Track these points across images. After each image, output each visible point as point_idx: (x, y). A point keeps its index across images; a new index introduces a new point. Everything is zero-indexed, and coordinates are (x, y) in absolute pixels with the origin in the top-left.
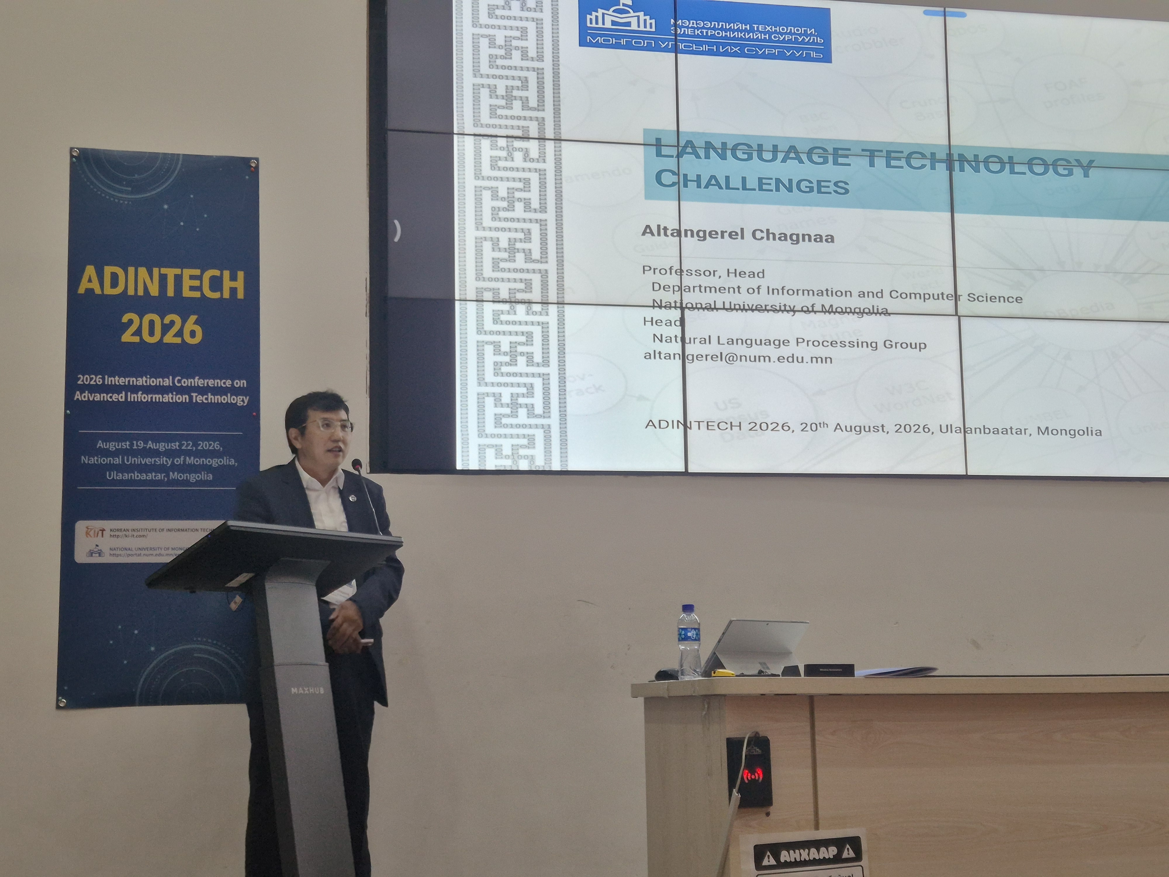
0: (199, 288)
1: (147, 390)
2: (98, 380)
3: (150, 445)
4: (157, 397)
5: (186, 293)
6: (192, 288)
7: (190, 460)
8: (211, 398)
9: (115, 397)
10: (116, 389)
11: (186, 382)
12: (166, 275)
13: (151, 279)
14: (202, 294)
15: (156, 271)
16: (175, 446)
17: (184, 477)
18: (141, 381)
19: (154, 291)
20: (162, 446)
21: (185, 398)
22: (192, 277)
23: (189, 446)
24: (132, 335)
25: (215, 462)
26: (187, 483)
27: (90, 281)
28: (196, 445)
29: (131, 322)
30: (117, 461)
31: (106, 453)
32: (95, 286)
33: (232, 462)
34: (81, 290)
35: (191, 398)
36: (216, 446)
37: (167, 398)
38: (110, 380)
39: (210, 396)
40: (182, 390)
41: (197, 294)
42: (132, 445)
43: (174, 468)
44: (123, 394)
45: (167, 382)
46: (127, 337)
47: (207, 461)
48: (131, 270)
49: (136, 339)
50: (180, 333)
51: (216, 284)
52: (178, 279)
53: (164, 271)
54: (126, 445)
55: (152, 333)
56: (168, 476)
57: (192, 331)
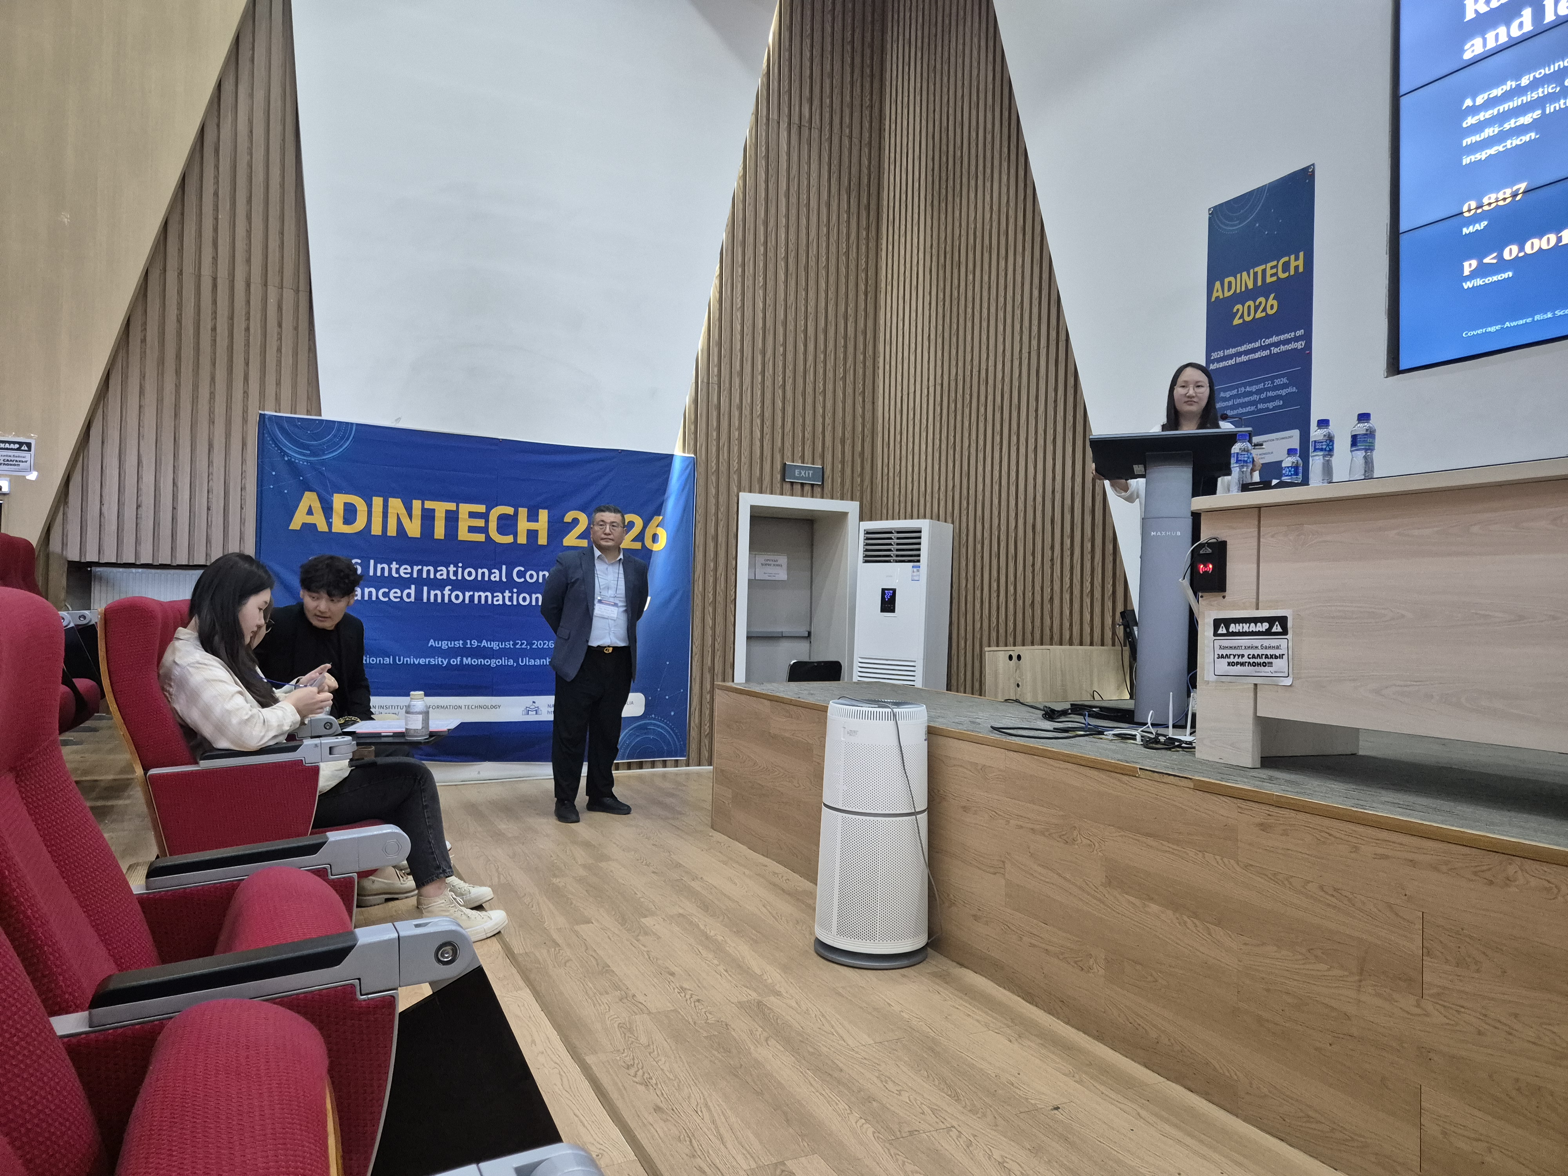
0: (1276, 274)
1: (1246, 353)
2: (1221, 354)
3: (1248, 388)
4: (1252, 356)
5: (1269, 280)
6: (1272, 276)
7: (1270, 394)
8: (1283, 348)
9: (1230, 362)
10: (1230, 357)
11: (1268, 341)
12: (1257, 272)
13: (1249, 277)
14: (1278, 278)
15: (1252, 271)
16: (1261, 386)
17: (1265, 406)
18: (1244, 348)
19: (1250, 286)
20: (1254, 388)
21: (1266, 353)
22: (1272, 268)
23: (1268, 384)
24: (1239, 319)
25: (1283, 392)
26: (1267, 409)
27: (1217, 291)
28: (1273, 383)
29: (1238, 310)
30: (1231, 403)
31: (1225, 399)
32: (1220, 294)
33: (1294, 390)
34: (1213, 299)
35: (1271, 351)
36: (1285, 380)
37: (1257, 355)
38: (1227, 352)
39: (1282, 347)
40: (1265, 348)
41: (1274, 279)
42: (1238, 391)
43: (1262, 401)
44: (1234, 360)
45: (1257, 345)
46: (1237, 321)
47: (1279, 392)
48: (1239, 276)
49: (1241, 321)
50: (1264, 310)
51: (1286, 267)
52: (1264, 272)
53: (1256, 269)
54: (1235, 392)
55: (1249, 315)
56: (1256, 407)
57: (1271, 305)
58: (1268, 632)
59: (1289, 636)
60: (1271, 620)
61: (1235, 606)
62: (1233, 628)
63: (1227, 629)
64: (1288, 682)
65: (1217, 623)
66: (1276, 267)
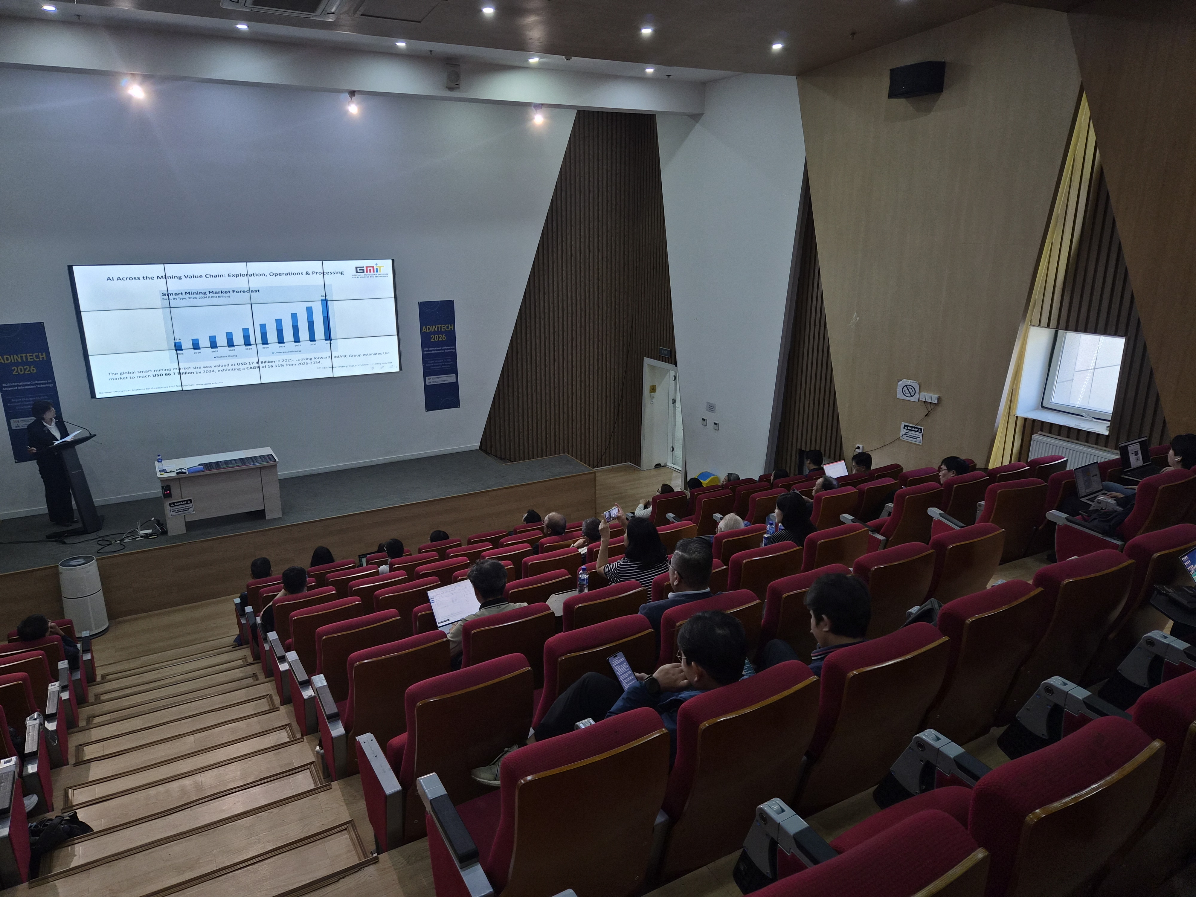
1: (23, 385)
2: (8, 384)
3: (27, 399)
4: (26, 387)
5: (29, 360)
6: (31, 359)
8: (42, 386)
9: (14, 388)
10: (15, 386)
11: (33, 383)
13: (18, 358)
14: (34, 360)
15: (19, 355)
18: (21, 384)
19: (19, 360)
21: (35, 386)
22: (30, 356)
24: (16, 372)
29: (14, 369)
30: (19, 404)
31: (15, 402)
32: (2, 361)
37: (29, 387)
38: (11, 384)
40: (33, 385)
41: (33, 360)
42: (21, 400)
44: (17, 388)
45: (29, 383)
48: (12, 356)
49: (17, 373)
50: (29, 370)
51: (37, 357)
52: (26, 357)
53: (21, 356)
54: (19, 400)
55: (21, 371)
57: (33, 370)
58: (187, 503)
59: (193, 503)
60: (187, 501)
61: (175, 500)
62: (176, 504)
63: (174, 505)
64: (194, 512)
65: (170, 504)
66: (33, 356)
